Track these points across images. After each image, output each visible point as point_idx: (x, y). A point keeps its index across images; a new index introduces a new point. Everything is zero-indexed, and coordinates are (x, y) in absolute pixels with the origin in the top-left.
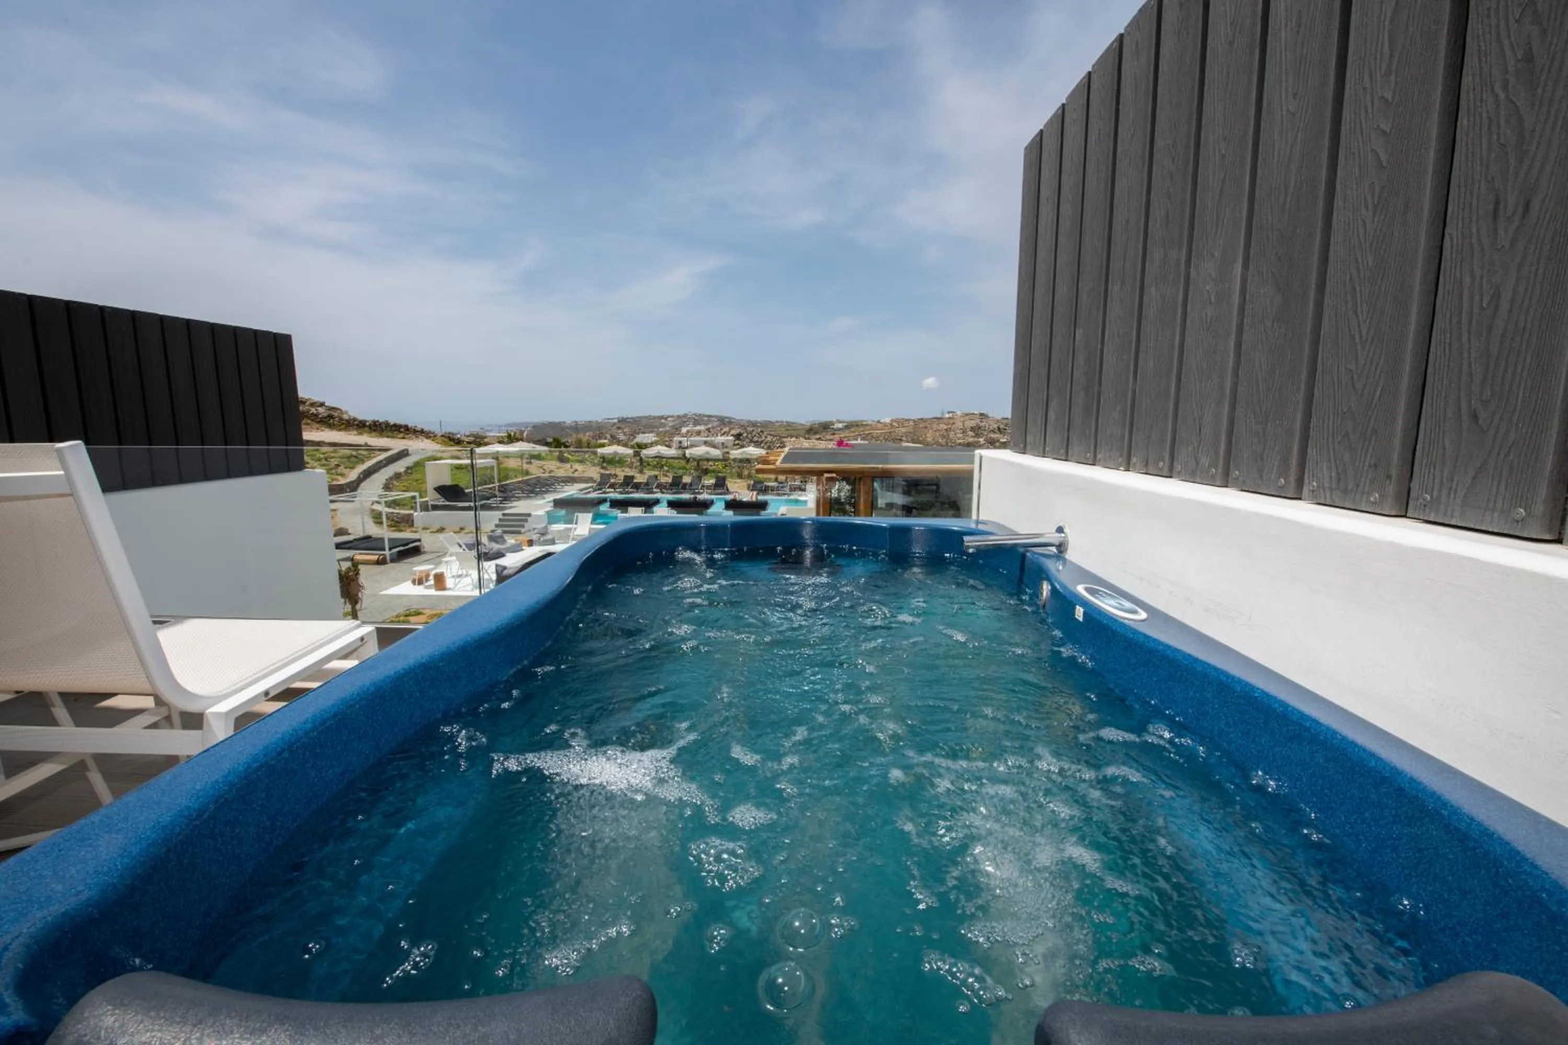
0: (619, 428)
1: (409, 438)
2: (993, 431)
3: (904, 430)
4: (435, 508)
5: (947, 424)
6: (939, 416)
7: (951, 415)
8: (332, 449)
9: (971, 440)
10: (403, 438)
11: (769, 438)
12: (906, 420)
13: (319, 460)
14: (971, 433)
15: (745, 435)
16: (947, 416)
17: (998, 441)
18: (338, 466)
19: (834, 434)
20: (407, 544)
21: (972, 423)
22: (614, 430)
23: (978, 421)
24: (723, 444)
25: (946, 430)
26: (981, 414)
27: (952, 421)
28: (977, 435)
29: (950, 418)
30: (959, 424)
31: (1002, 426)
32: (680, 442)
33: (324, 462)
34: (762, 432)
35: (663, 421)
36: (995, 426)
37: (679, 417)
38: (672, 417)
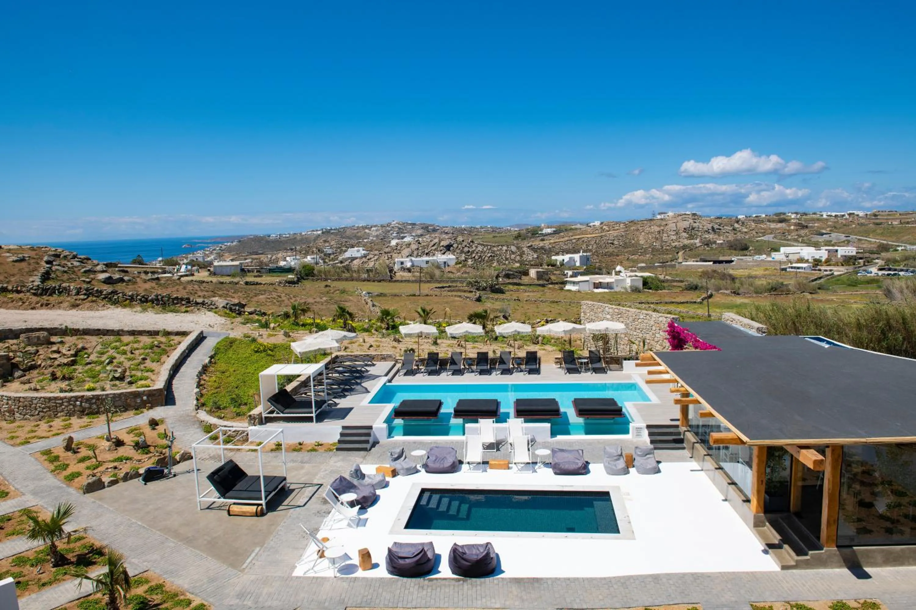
0: (325, 241)
1: (192, 312)
2: (707, 232)
3: (615, 233)
4: (269, 420)
5: (660, 226)
6: (650, 217)
7: (662, 216)
8: (131, 338)
9: (686, 242)
10: (187, 312)
11: (480, 248)
12: (617, 223)
13: (125, 353)
14: (685, 235)
15: (455, 246)
16: (659, 217)
17: (715, 242)
18: (144, 359)
19: (543, 240)
20: (277, 487)
21: (686, 224)
22: (320, 243)
23: (691, 221)
24: (445, 263)
25: (659, 232)
26: (694, 215)
27: (664, 223)
28: (691, 237)
29: (662, 219)
30: (672, 226)
31: (716, 226)
32: (402, 263)
33: (129, 355)
34: (472, 242)
35: (367, 231)
36: (710, 226)
37: (382, 226)
38: (375, 226)
